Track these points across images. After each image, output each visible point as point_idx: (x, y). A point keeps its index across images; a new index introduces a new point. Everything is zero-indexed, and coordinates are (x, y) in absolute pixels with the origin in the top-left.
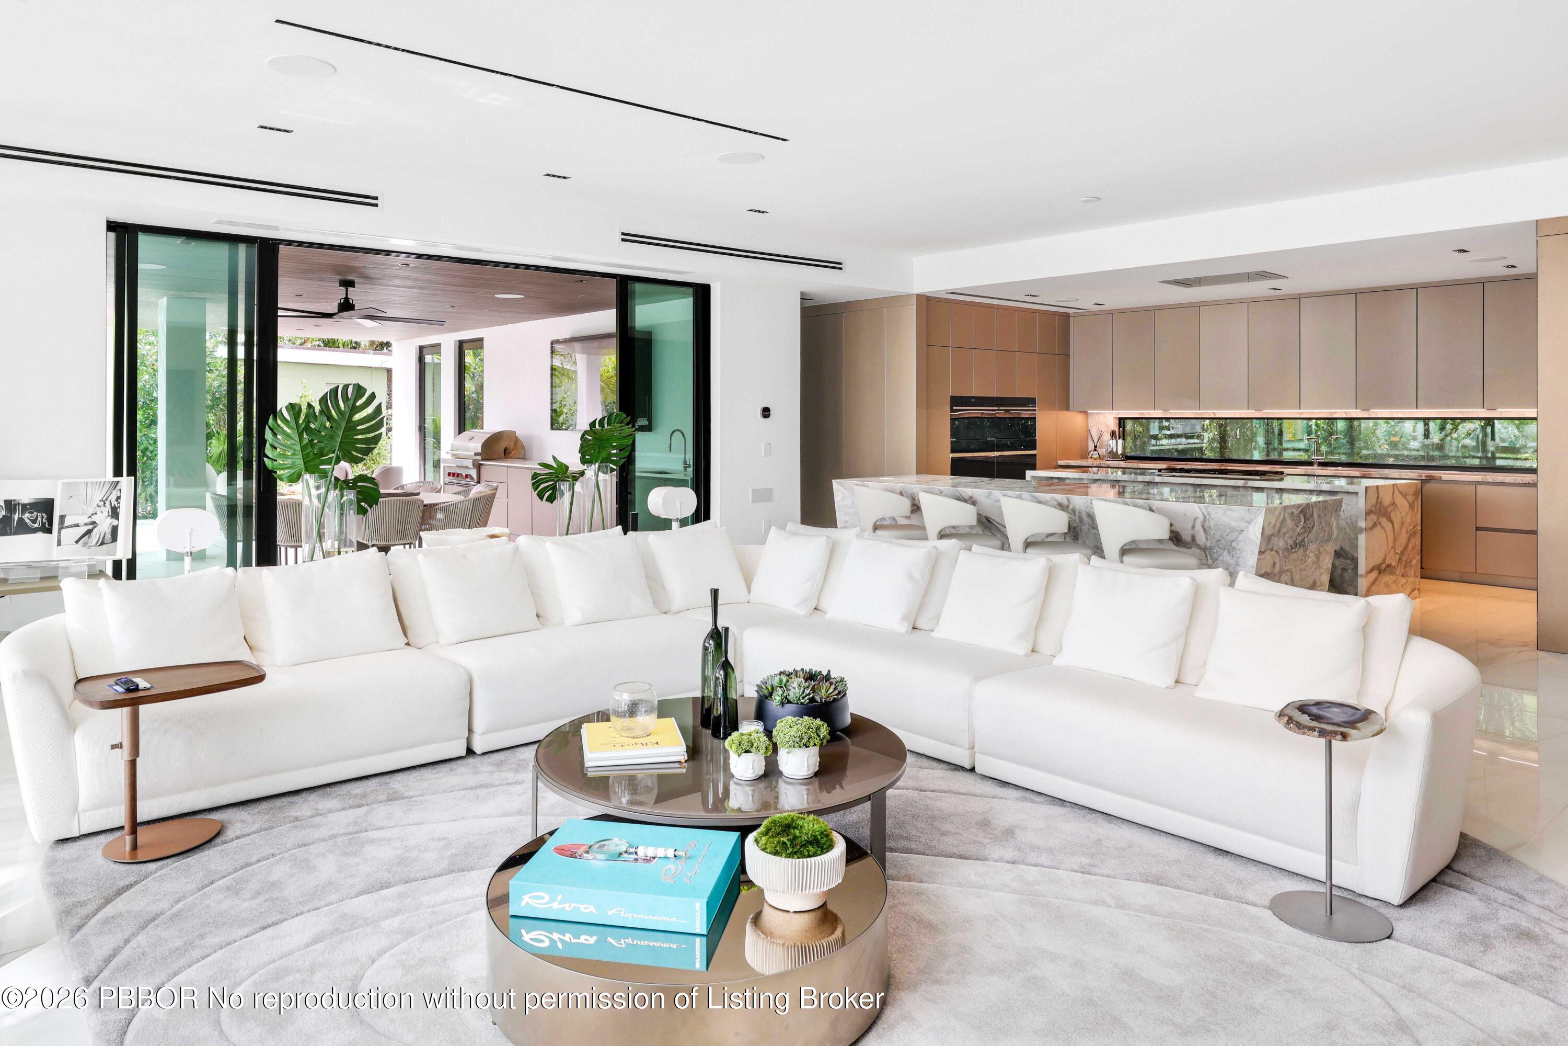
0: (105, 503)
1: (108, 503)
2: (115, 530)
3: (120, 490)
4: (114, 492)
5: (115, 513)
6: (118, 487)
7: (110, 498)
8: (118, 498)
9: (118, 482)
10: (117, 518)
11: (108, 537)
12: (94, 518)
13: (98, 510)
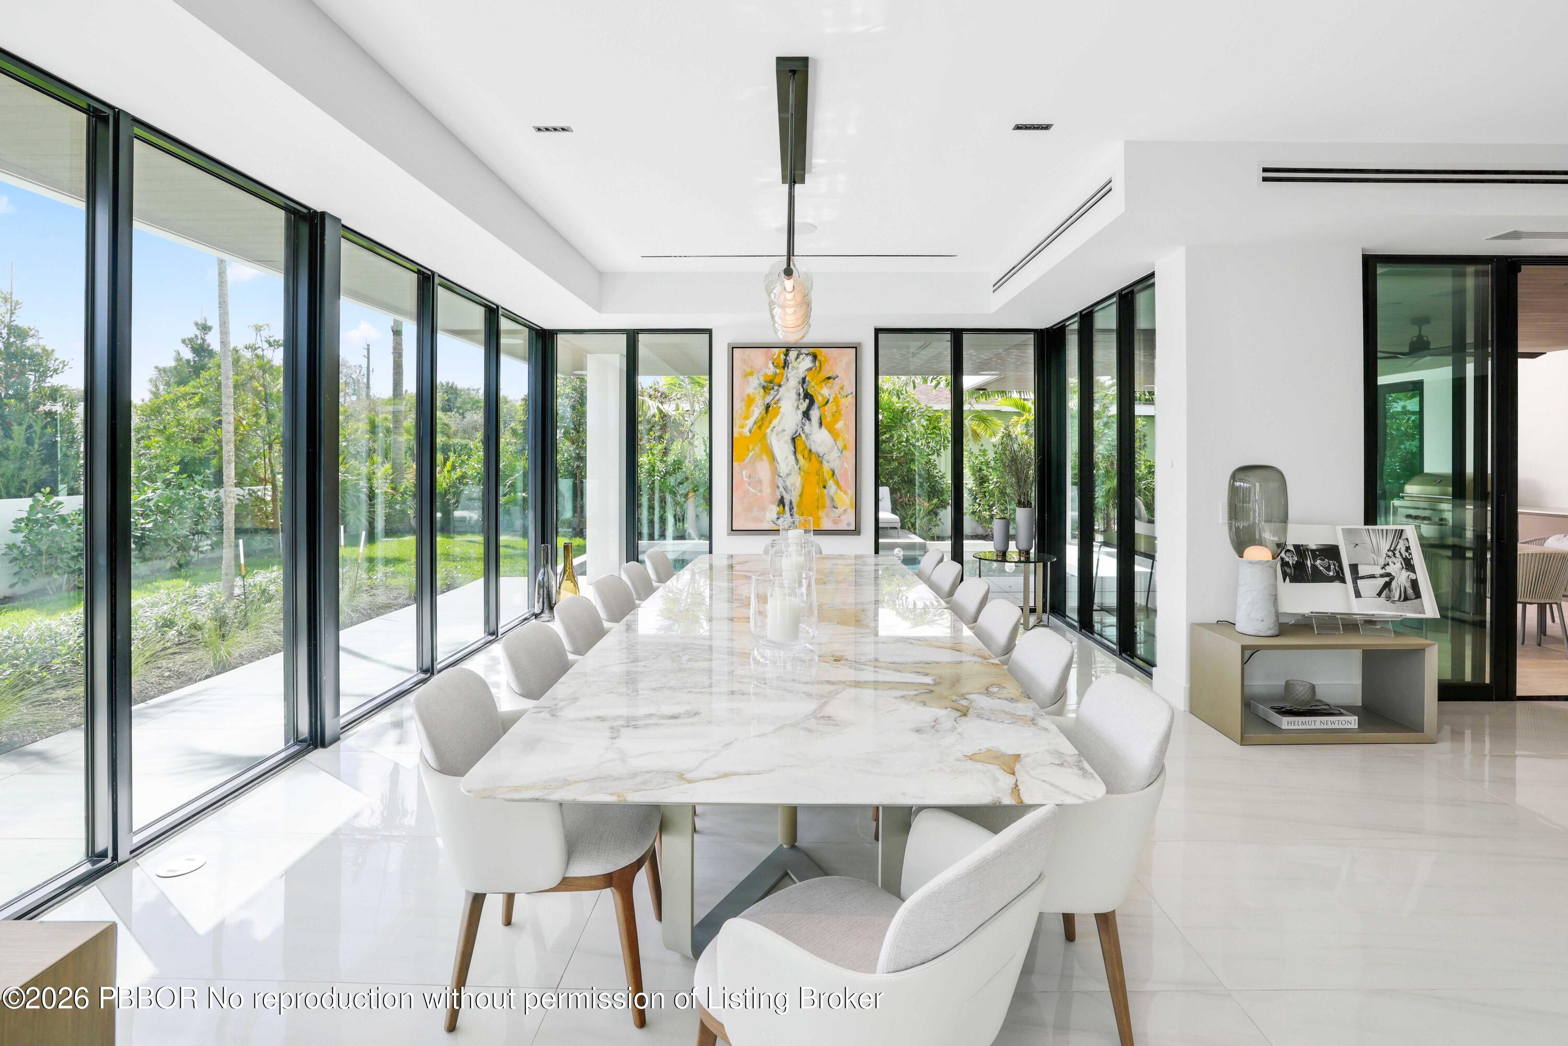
0: (1394, 554)
1: (1398, 554)
2: (1414, 584)
3: (1407, 539)
4: (1401, 542)
5: (1409, 565)
6: (1404, 537)
7: (1398, 548)
8: (1408, 549)
9: (1402, 530)
10: (1414, 571)
11: (1410, 591)
12: (1388, 569)
13: (1390, 560)
